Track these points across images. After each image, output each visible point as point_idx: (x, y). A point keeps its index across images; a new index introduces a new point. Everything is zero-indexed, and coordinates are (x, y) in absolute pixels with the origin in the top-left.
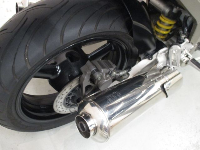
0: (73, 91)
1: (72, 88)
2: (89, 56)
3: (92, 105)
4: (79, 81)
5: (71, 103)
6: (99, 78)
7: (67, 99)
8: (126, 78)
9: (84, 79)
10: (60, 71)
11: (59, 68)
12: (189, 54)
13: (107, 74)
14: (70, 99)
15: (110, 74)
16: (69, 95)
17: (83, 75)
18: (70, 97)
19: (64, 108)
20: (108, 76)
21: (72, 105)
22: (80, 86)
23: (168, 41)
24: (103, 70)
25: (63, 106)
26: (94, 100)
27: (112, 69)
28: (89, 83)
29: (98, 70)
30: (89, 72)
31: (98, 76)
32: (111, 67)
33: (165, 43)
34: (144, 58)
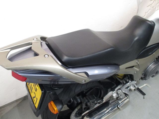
0: (78, 110)
1: (78, 109)
2: (84, 92)
3: (87, 117)
4: (81, 106)
5: (78, 115)
6: (89, 105)
7: (76, 114)
8: (102, 102)
9: (83, 105)
10: (72, 101)
11: (72, 99)
12: (135, 85)
13: (92, 102)
14: (77, 114)
15: (94, 103)
16: (77, 112)
17: (83, 104)
18: (77, 113)
19: (75, 118)
20: (93, 103)
21: (78, 117)
22: (81, 108)
23: (123, 80)
24: (90, 101)
25: (74, 117)
26: (88, 115)
27: (95, 100)
28: (85, 107)
29: (89, 101)
30: (85, 103)
31: (89, 104)
32: (95, 99)
33: (121, 81)
34: (111, 91)
